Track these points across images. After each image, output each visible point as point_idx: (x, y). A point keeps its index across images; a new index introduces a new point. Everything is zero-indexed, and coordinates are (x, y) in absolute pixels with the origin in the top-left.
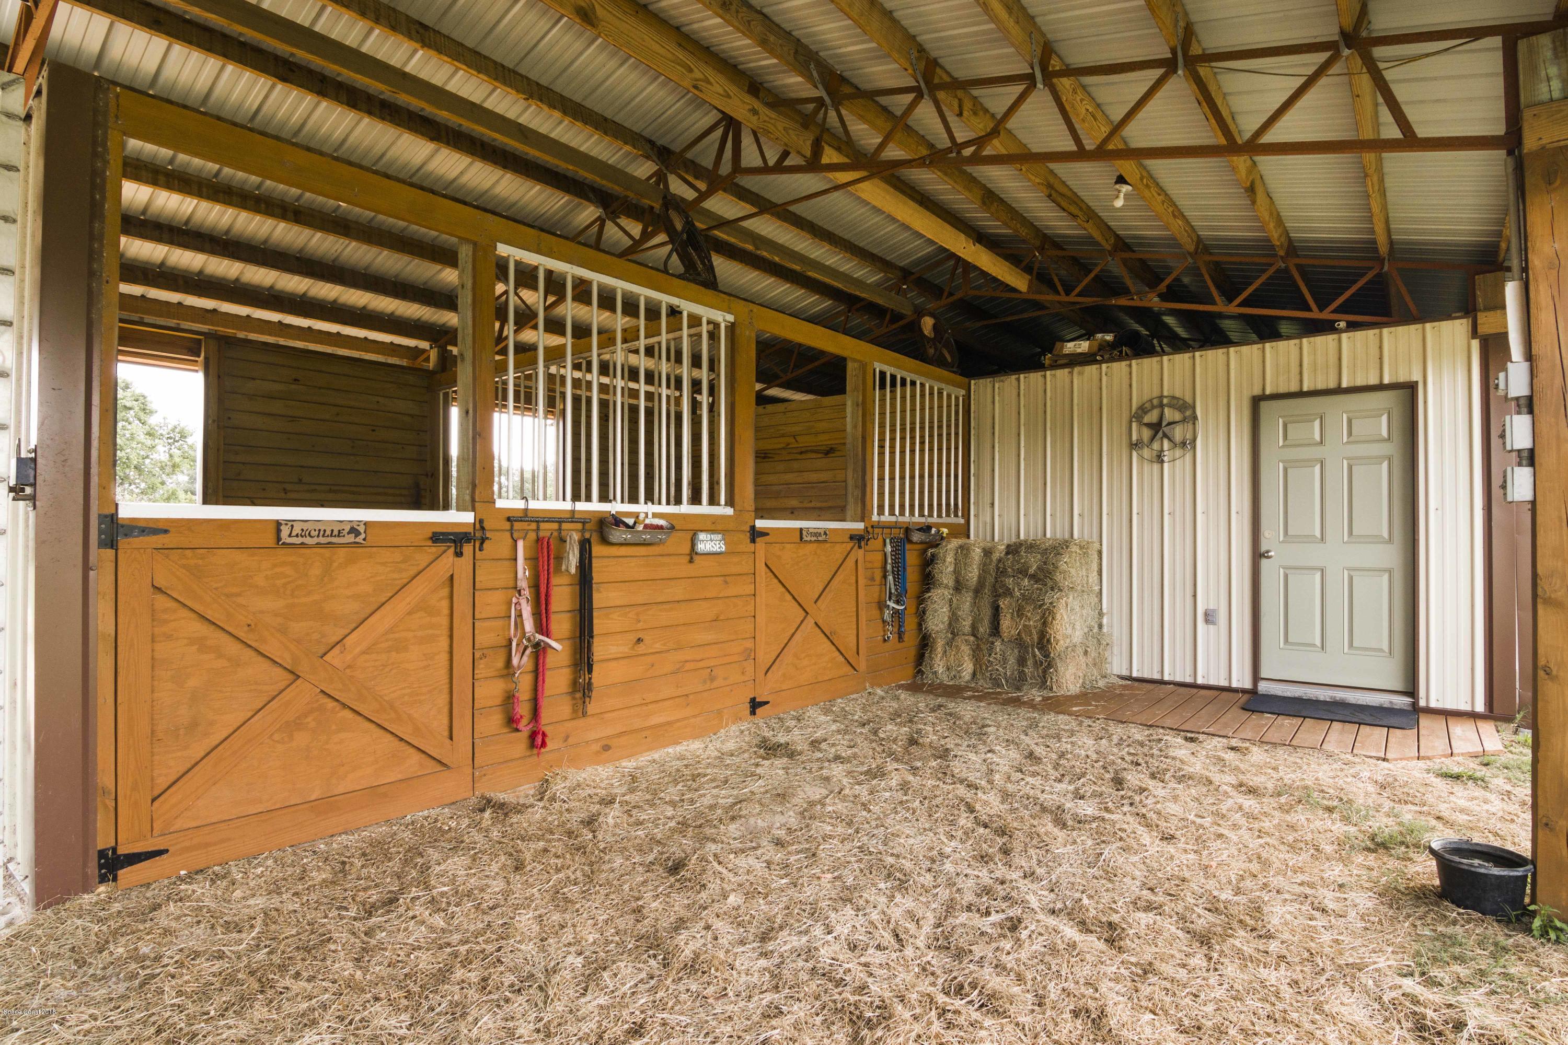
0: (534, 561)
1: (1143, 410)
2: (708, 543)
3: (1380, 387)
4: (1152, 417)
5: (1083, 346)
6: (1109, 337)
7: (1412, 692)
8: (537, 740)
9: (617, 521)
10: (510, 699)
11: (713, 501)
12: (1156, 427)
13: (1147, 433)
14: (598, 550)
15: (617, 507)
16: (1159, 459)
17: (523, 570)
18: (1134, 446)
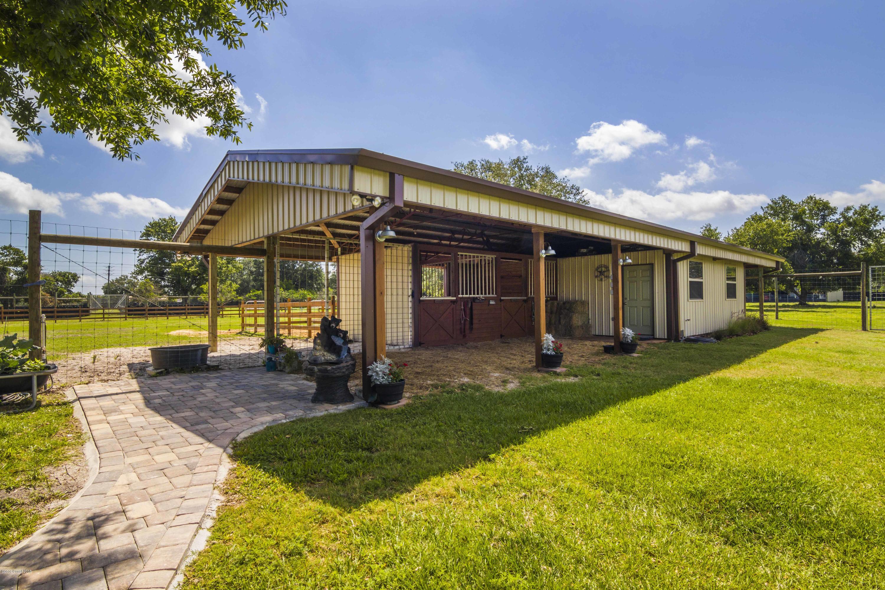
0: (464, 306)
1: (598, 268)
2: (492, 302)
3: (646, 264)
4: (600, 270)
5: (585, 251)
6: (592, 248)
7: (653, 335)
8: (464, 336)
9: (477, 298)
10: (461, 328)
11: (493, 294)
12: (601, 272)
13: (599, 274)
14: (474, 304)
15: (476, 296)
16: (601, 280)
17: (462, 307)
18: (596, 277)
